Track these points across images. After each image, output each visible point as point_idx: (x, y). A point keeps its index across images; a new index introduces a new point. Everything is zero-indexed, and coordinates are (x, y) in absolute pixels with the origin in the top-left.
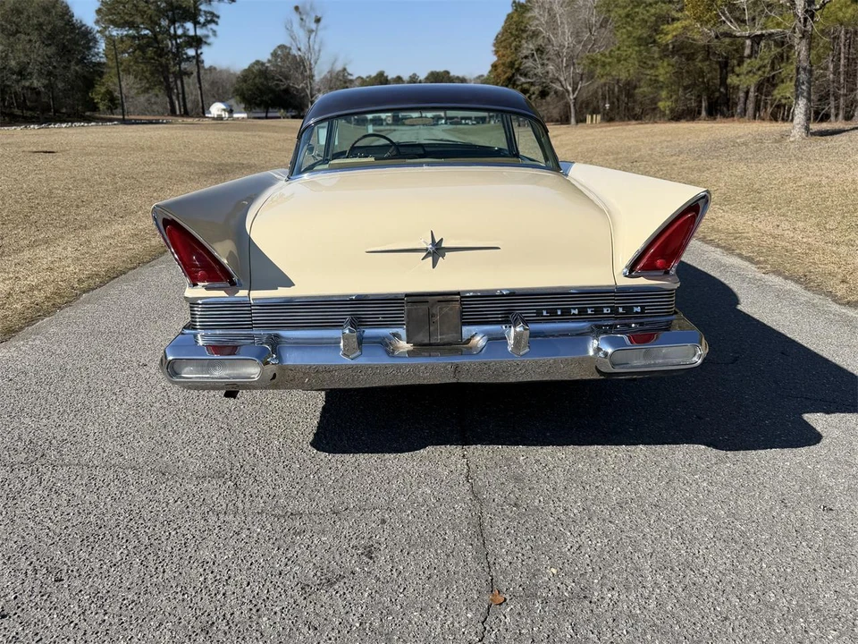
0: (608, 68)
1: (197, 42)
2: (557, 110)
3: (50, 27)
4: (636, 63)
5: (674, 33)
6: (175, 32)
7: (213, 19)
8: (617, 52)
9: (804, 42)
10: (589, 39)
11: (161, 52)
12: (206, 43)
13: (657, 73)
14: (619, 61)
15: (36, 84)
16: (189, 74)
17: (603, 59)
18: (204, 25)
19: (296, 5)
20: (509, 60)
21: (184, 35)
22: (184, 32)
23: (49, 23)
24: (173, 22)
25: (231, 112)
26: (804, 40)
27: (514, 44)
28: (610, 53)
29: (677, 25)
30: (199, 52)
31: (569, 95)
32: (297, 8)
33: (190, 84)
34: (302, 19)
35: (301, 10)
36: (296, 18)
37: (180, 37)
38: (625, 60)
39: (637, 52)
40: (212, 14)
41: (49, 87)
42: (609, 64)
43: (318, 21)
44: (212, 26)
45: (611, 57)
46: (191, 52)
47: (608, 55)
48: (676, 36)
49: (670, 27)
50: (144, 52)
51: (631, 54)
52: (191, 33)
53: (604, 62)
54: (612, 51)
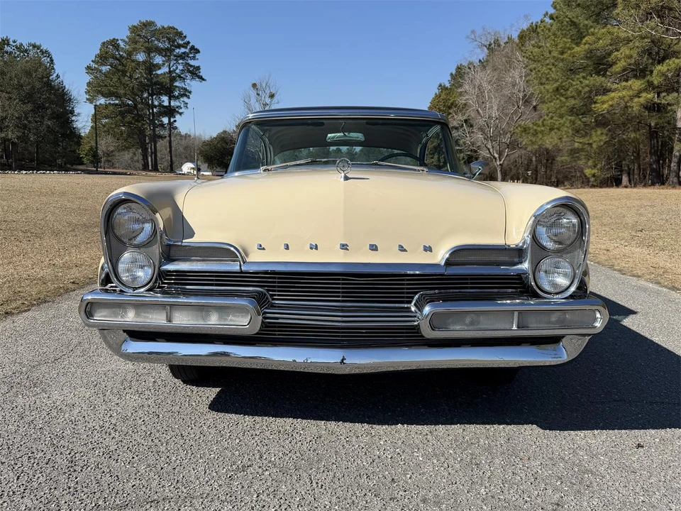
0: (540, 136)
1: (171, 112)
3: (29, 87)
4: (570, 130)
5: (610, 103)
6: (152, 102)
7: (186, 93)
8: (550, 121)
10: (516, 112)
11: (139, 118)
12: (178, 112)
13: (591, 141)
14: (551, 129)
15: (10, 135)
16: (162, 137)
17: (535, 128)
18: (177, 98)
19: (255, 82)
21: (161, 105)
22: (160, 104)
23: (29, 84)
24: (152, 95)
25: (199, 170)
28: (543, 122)
29: (613, 95)
30: (172, 120)
31: (496, 161)
32: (254, 85)
33: (162, 145)
34: (258, 94)
35: (258, 86)
36: (253, 93)
37: (155, 107)
38: (558, 129)
39: (570, 121)
40: (185, 90)
41: (24, 139)
42: (542, 132)
43: (272, 96)
44: (185, 99)
45: (544, 126)
46: (165, 120)
47: (541, 124)
48: (612, 106)
49: (605, 98)
50: (123, 118)
51: (565, 122)
52: (166, 103)
53: (536, 130)
54: (544, 120)
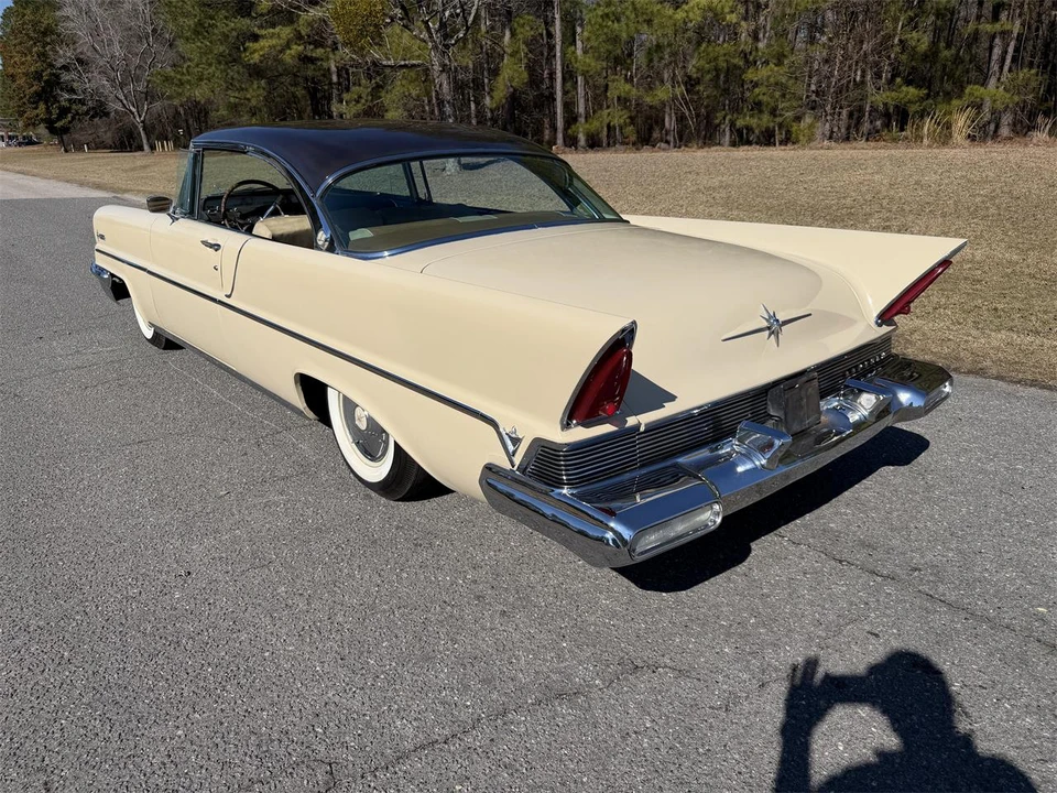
0: (187, 86)
2: (109, 134)
4: (222, 82)
5: (261, 52)
9: (444, 75)
13: (248, 96)
14: (200, 79)
20: (33, 69)
26: (444, 74)
27: (35, 49)
29: (263, 43)
31: (135, 117)
38: (208, 80)
49: (257, 45)
51: (215, 72)
